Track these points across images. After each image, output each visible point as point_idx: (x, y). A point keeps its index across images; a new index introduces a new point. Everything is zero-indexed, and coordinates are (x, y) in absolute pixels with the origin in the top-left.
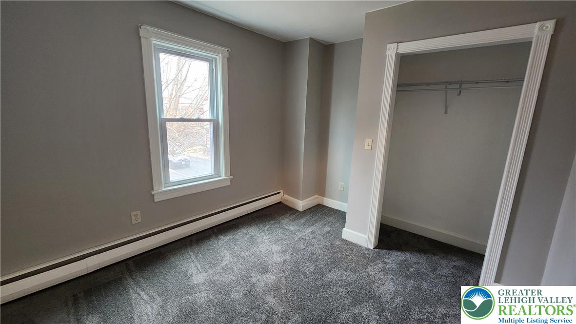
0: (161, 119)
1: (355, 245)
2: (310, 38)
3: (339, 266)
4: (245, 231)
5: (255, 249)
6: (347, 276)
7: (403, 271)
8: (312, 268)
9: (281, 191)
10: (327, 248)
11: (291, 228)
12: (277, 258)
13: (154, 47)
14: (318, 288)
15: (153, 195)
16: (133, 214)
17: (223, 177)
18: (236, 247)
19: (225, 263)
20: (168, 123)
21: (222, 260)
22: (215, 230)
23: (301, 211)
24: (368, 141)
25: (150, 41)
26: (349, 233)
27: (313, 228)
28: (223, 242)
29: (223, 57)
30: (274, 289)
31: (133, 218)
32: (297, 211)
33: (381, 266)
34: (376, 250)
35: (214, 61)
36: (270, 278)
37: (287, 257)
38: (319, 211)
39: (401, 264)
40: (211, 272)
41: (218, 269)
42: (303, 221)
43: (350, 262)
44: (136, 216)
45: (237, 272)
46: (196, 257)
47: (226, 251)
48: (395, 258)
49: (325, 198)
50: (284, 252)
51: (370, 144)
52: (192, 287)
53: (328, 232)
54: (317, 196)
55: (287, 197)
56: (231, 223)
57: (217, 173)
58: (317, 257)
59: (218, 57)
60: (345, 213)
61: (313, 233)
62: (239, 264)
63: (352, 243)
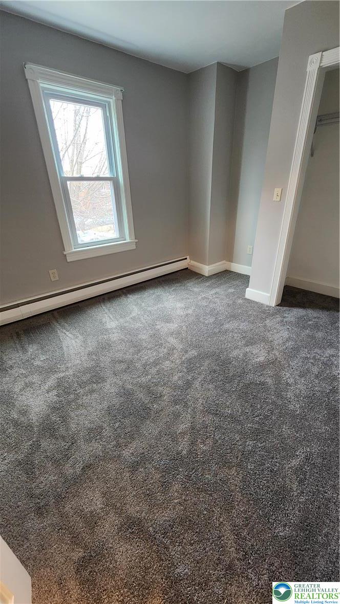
0: (61, 178)
1: (257, 303)
2: (218, 63)
3: (238, 319)
4: (151, 292)
5: (160, 306)
6: (244, 326)
7: (301, 324)
8: (212, 320)
9: (188, 257)
10: (229, 305)
11: (195, 289)
12: (180, 312)
13: (43, 91)
14: (215, 333)
15: (66, 255)
16: (51, 272)
17: (128, 240)
18: (143, 304)
19: (134, 314)
20: (68, 183)
21: (131, 313)
22: (124, 291)
23: (207, 275)
24: (278, 191)
25: (38, 84)
26: (252, 293)
27: (217, 290)
28: (131, 300)
29: (117, 100)
30: (177, 334)
31: (52, 276)
32: (203, 276)
33: (279, 319)
34: (277, 307)
35: (107, 104)
36: (173, 326)
37: (190, 311)
38: (226, 275)
39: (300, 318)
40: (121, 320)
41: (128, 319)
42: (207, 284)
43: (249, 316)
44: (54, 275)
45: (144, 321)
46: (109, 310)
47: (134, 307)
48: (294, 314)
49: (232, 264)
50: (186, 308)
51: (279, 194)
52: (107, 330)
53: (233, 293)
54: (224, 262)
55: (193, 263)
56: (139, 286)
57: (122, 236)
58: (218, 312)
59: (111, 100)
60: (249, 276)
61: (216, 293)
62: (145, 316)
63: (254, 301)
